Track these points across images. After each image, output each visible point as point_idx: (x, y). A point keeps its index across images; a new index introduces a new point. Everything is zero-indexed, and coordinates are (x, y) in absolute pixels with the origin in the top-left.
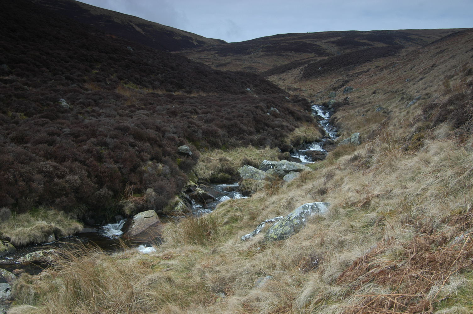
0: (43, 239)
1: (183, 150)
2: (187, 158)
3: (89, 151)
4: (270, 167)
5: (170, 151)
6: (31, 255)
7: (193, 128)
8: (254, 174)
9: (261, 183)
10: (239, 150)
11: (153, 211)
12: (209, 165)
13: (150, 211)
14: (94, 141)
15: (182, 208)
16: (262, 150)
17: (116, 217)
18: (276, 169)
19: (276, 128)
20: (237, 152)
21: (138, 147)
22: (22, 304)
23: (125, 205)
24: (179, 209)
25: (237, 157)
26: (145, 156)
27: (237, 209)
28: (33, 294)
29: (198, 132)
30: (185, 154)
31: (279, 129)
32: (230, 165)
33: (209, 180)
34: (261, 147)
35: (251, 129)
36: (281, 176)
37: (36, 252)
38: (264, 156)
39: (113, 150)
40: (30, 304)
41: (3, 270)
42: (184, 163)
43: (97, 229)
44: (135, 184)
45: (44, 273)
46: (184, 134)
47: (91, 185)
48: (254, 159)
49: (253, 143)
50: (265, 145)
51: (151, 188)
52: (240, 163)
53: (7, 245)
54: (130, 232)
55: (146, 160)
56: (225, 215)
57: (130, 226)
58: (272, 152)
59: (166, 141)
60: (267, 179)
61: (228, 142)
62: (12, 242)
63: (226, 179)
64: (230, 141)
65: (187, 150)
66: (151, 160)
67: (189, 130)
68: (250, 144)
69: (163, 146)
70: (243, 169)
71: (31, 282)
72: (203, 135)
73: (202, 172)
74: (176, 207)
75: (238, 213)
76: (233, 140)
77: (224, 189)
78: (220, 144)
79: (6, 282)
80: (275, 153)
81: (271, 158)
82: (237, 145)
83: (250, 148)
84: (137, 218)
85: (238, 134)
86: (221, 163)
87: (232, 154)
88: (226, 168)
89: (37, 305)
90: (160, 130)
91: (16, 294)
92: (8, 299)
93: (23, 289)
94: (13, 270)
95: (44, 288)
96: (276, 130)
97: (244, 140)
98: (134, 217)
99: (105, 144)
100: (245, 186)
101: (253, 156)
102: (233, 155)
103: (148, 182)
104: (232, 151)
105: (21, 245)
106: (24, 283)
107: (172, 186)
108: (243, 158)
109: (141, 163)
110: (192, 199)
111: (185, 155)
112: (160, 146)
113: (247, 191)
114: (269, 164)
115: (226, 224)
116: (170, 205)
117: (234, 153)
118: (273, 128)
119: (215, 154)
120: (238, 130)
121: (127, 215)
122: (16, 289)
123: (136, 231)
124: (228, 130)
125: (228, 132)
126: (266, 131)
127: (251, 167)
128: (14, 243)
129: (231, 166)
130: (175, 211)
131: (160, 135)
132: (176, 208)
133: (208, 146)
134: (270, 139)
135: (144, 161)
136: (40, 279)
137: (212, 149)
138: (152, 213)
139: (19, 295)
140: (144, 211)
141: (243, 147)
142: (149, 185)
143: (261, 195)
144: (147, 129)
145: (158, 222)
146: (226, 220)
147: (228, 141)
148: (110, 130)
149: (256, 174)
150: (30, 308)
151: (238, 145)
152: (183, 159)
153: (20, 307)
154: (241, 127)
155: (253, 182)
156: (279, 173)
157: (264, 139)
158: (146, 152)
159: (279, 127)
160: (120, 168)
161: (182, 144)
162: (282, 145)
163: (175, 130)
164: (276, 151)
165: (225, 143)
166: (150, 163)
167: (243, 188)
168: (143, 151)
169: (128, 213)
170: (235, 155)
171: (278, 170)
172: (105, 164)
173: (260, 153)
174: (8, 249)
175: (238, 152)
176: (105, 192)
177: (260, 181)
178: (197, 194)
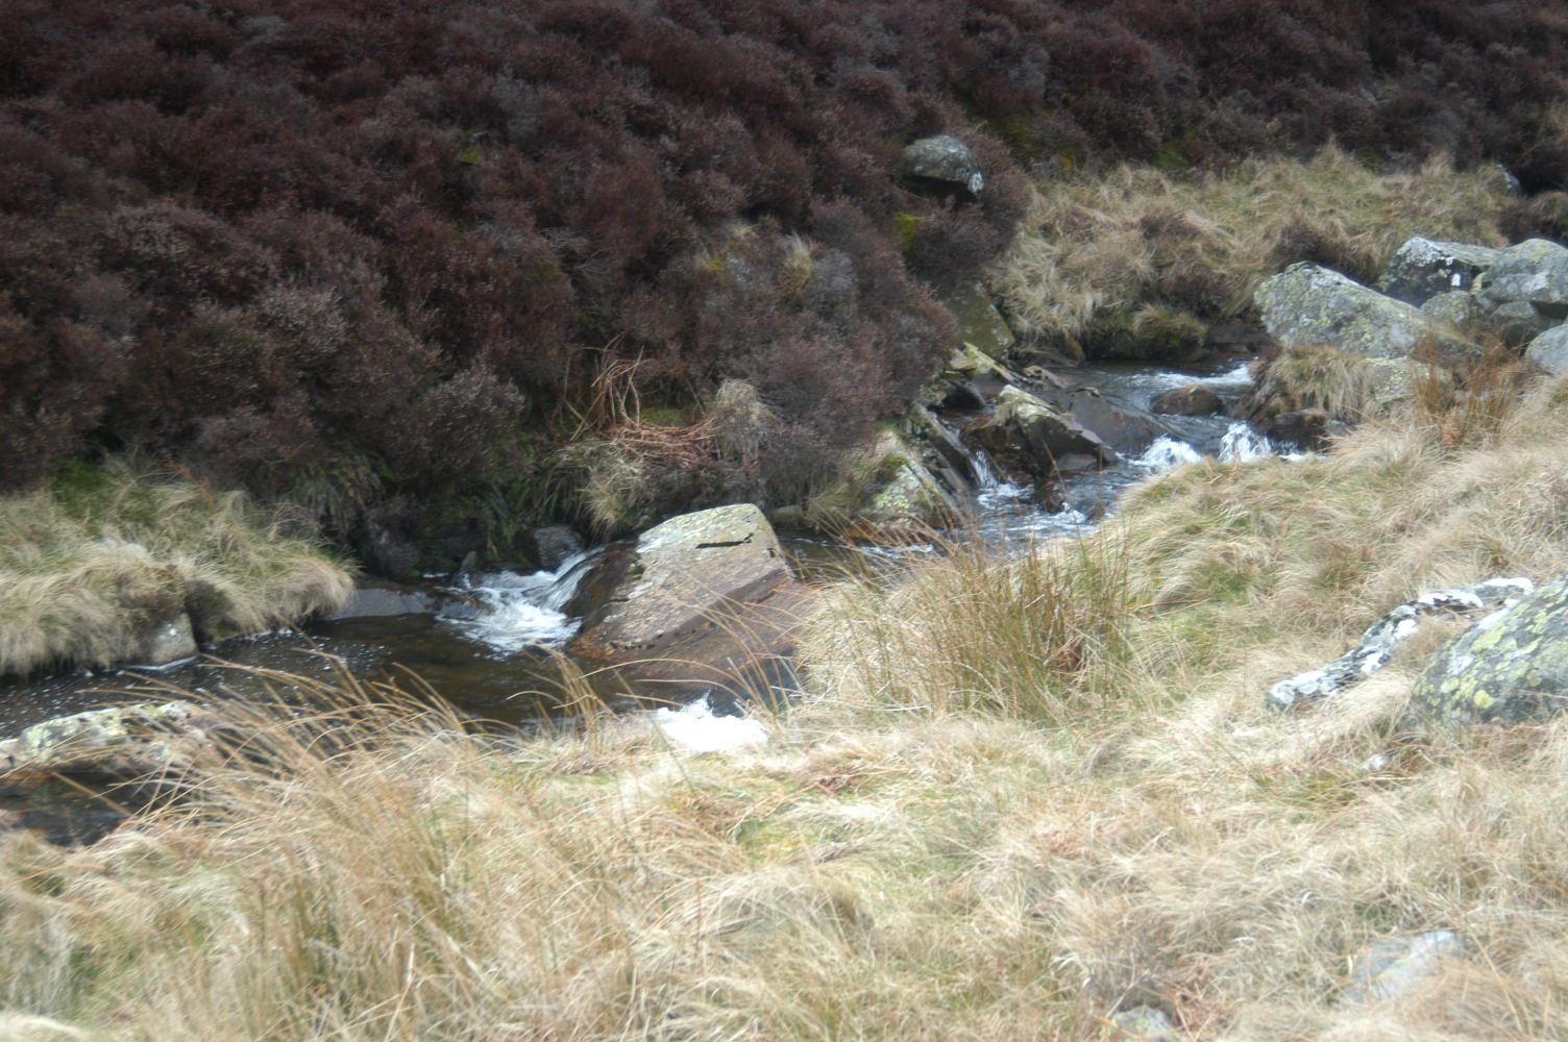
0: (124, 643)
1: (935, 164)
2: (956, 208)
3: (393, 152)
4: (1449, 280)
5: (862, 167)
6: (56, 734)
7: (994, 37)
8: (1350, 319)
9: (1387, 372)
10: (1265, 172)
11: (750, 508)
12: (1081, 255)
13: (735, 508)
14: (426, 96)
15: (915, 497)
16: (1405, 179)
17: (537, 537)
18: (1487, 296)
19: (1498, 47)
20: (1248, 183)
21: (676, 136)
23: (593, 470)
24: (902, 503)
25: (1247, 212)
26: (714, 192)
27: (1241, 522)
28: (65, 955)
29: (1027, 62)
30: (944, 188)
31: (1517, 50)
32: (1204, 258)
33: (1076, 346)
34: (1396, 156)
35: (1344, 49)
36: (1517, 339)
37: (86, 715)
38: (1414, 214)
39: (532, 148)
40: (42, 1012)
42: (939, 237)
43: (430, 601)
44: (652, 349)
45: (126, 839)
46: (944, 71)
47: (407, 344)
48: (1353, 231)
49: (1352, 131)
50: (1425, 144)
51: (743, 376)
52: (1268, 248)
54: (617, 625)
55: (722, 216)
56: (1168, 550)
57: (619, 592)
58: (1460, 188)
59: (840, 108)
60: (1428, 350)
61: (1201, 127)
63: (1175, 343)
64: (1213, 115)
65: (956, 164)
66: (751, 213)
67: (970, 45)
68: (1332, 138)
69: (822, 137)
70: (1279, 288)
71: (54, 887)
72: (1052, 76)
73: (1037, 296)
74: (880, 491)
75: (1249, 547)
76: (1226, 113)
77: (1166, 404)
78: (1153, 133)
80: (1481, 196)
81: (1458, 224)
82: (1252, 143)
83: (1330, 160)
84: (657, 543)
85: (1261, 78)
86: (1149, 249)
87: (1218, 194)
88: (1181, 279)
89: (85, 1017)
90: (802, 40)
95: (125, 922)
96: (1497, 57)
97: (1296, 116)
98: (643, 537)
99: (488, 116)
100: (1292, 384)
101: (1347, 215)
102: (1226, 204)
103: (725, 343)
104: (1219, 177)
106: (15, 890)
107: (866, 373)
108: (1287, 220)
109: (693, 231)
110: (973, 450)
111: (945, 195)
112: (803, 136)
113: (1300, 419)
114: (1440, 264)
115: (1172, 602)
116: (850, 480)
117: (1231, 191)
118: (1479, 45)
119: (1118, 195)
120: (1263, 49)
121: (603, 524)
123: (653, 619)
124: (1204, 52)
125: (1204, 64)
126: (1436, 59)
127: (1330, 276)
129: (1208, 269)
130: (874, 518)
131: (808, 72)
132: (882, 501)
133: (1078, 145)
134: (1460, 113)
135: (706, 217)
136: (108, 871)
137: (1100, 161)
138: (747, 518)
140: (702, 507)
141: (1291, 154)
142: (731, 360)
143: (1392, 447)
144: (727, 31)
145: (776, 574)
146: (1173, 582)
147: (1197, 118)
148: (515, 33)
149: (1362, 320)
150: (46, 1031)
151: (1258, 146)
152: (929, 217)
154: (1283, 32)
155: (1338, 365)
156: (1503, 320)
157: (1420, 111)
158: (720, 168)
159: (1515, 37)
160: (569, 258)
161: (928, 125)
162: (1528, 151)
163: (890, 43)
164: (1490, 186)
165: (1178, 131)
166: (742, 231)
167: (1277, 401)
168: (701, 160)
169: (611, 517)
170: (1238, 201)
171: (1499, 301)
172: (486, 227)
173: (1392, 194)
175: (1256, 183)
176: (483, 391)
177: (1382, 362)
178: (1008, 423)
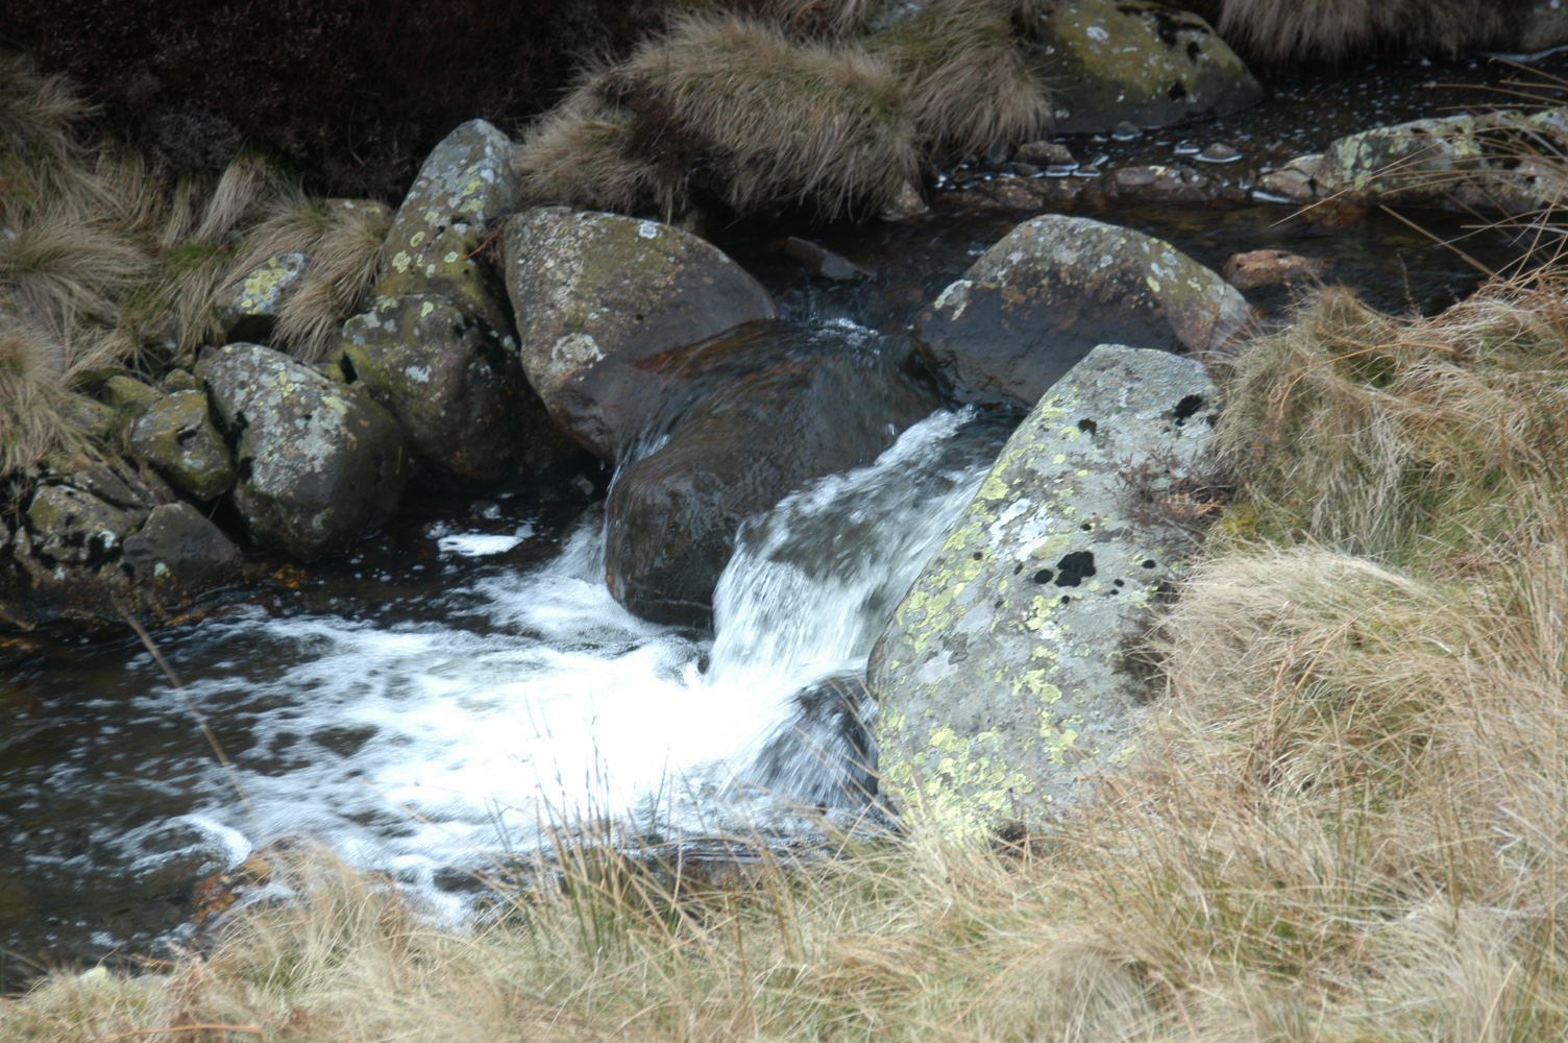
0: (1481, 19)
6: (1380, 148)
22: (1299, 539)
28: (1394, 472)
37: (1424, 123)
40: (1358, 551)
41: (1160, 249)
45: (1488, 310)
53: (1193, 50)
62: (1235, 26)
71: (1382, 373)
79: (1180, 348)
89: (1418, 564)
91: (1257, 450)
92: (1186, 486)
93: (1315, 423)
94: (1228, 257)
95: (1484, 430)
105: (1303, 53)
106: (1326, 374)
122: (1258, 413)
128: (1248, 31)
136: (1459, 356)
139: (1278, 459)
150: (1366, 578)
153: (1285, 564)
174: (1201, 79)
